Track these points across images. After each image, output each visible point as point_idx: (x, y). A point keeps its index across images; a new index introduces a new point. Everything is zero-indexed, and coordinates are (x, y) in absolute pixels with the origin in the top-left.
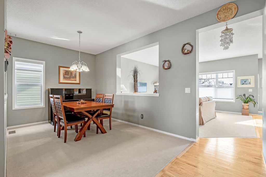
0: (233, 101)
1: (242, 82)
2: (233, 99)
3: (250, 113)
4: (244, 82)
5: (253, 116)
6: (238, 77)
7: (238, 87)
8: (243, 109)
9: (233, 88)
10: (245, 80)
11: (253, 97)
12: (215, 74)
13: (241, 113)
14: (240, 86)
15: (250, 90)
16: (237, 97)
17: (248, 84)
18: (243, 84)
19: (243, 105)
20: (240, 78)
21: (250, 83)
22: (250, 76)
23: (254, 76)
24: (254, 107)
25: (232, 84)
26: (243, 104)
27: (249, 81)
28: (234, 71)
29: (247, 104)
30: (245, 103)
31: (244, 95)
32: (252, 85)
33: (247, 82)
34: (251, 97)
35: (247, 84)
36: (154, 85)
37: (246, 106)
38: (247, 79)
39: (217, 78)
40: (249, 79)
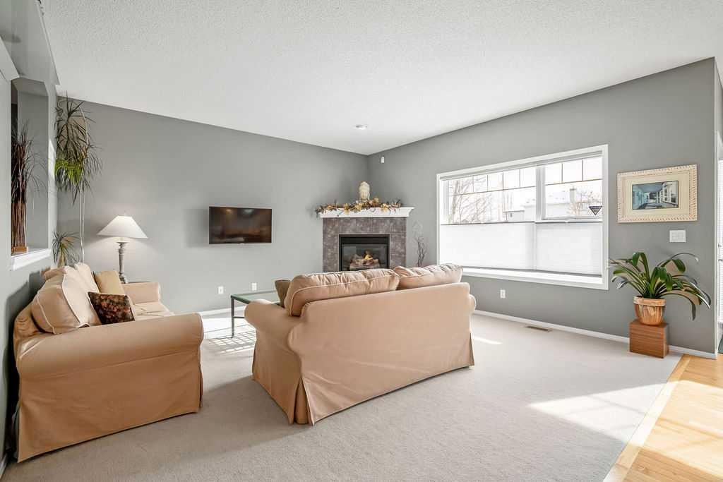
0: (601, 283)
1: (640, 199)
2: (600, 276)
6: (620, 176)
7: (621, 219)
10: (652, 190)
12: (533, 170)
13: (627, 340)
14: (630, 214)
15: (677, 236)
16: (616, 267)
17: (665, 205)
18: (643, 207)
19: (637, 306)
20: (629, 181)
21: (673, 200)
22: (673, 169)
23: (693, 169)
24: (694, 318)
25: (598, 208)
26: (638, 301)
27: (672, 190)
28: (605, 148)
29: (656, 301)
30: (646, 295)
32: (686, 211)
33: (661, 197)
34: (671, 269)
35: (659, 207)
36: (318, 216)
37: (652, 313)
38: (663, 183)
39: (540, 185)
40: (669, 184)
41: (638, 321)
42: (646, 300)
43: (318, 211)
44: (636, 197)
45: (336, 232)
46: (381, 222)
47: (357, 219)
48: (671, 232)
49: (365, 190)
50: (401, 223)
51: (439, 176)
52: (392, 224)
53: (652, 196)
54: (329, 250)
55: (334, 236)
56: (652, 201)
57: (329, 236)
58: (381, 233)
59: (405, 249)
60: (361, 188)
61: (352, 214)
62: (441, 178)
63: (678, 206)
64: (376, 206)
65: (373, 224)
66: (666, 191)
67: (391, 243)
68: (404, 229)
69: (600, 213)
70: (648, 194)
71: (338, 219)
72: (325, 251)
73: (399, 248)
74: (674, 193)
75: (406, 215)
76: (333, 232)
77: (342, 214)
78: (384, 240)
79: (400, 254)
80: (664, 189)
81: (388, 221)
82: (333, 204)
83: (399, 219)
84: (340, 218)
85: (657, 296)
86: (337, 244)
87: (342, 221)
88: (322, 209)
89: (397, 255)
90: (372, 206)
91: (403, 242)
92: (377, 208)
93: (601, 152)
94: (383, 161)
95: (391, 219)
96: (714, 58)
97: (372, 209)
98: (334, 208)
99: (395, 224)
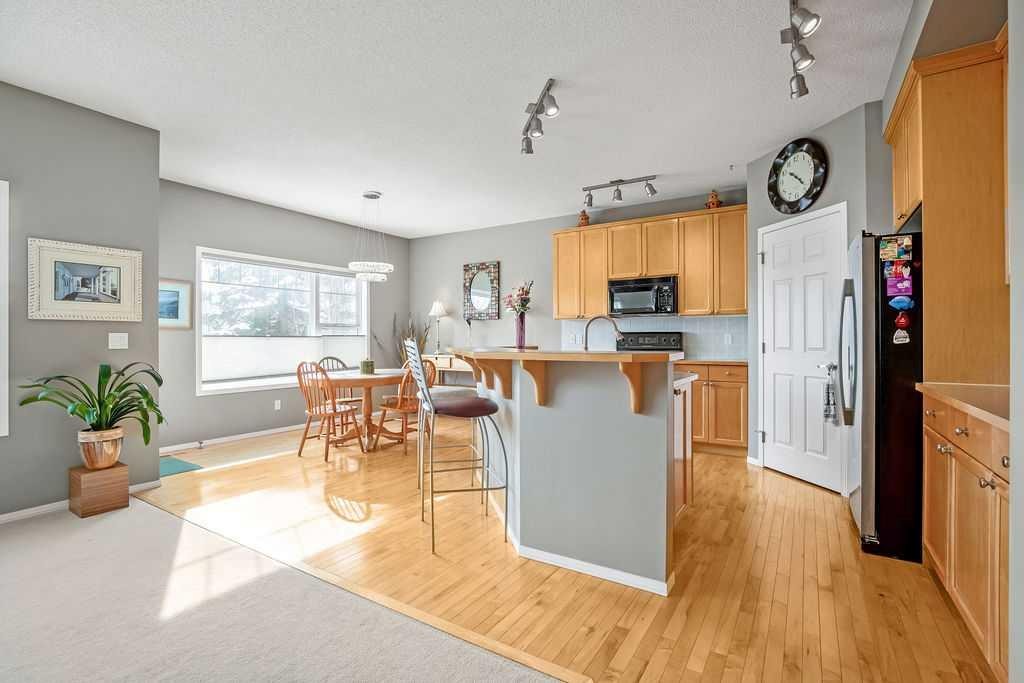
1: (67, 284)
4: (78, 282)
6: (34, 244)
7: (34, 314)
10: (86, 274)
11: (160, 381)
14: (46, 305)
15: (118, 341)
17: (102, 298)
18: (71, 297)
19: (86, 444)
20: (47, 254)
21: (114, 293)
22: (116, 251)
23: (137, 255)
24: (147, 442)
26: (90, 437)
27: (112, 278)
29: (113, 431)
32: (129, 309)
33: (99, 285)
35: (95, 300)
38: (101, 267)
40: (108, 269)
44: (61, 282)
48: (110, 334)
53: (84, 283)
56: (84, 290)
63: (119, 301)
66: (104, 279)
70: (80, 279)
74: (115, 282)
80: (102, 275)
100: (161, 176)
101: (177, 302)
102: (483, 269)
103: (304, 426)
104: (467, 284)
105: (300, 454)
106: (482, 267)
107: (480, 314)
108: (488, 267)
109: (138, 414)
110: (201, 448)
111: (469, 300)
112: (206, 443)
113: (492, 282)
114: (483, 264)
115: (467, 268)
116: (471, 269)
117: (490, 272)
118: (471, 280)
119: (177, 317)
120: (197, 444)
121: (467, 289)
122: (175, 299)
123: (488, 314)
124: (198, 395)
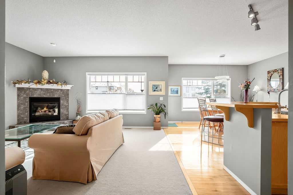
0: (144, 112)
1: (154, 89)
2: (144, 110)
3: (161, 126)
5: (164, 129)
6: (149, 82)
7: (150, 94)
8: (155, 123)
9: (144, 96)
11: (165, 107)
12: (124, 76)
13: (153, 127)
14: (152, 93)
15: (161, 99)
16: (149, 107)
18: (154, 91)
20: (151, 83)
21: (161, 90)
22: (161, 82)
23: (164, 82)
25: (143, 90)
26: (155, 116)
27: (160, 87)
28: (146, 73)
29: (158, 115)
30: (156, 114)
31: (156, 104)
32: (163, 93)
33: (158, 88)
34: (163, 107)
35: (158, 91)
36: (15, 86)
37: (158, 118)
38: (159, 85)
39: (126, 82)
41: (155, 121)
42: (157, 116)
43: (15, 83)
45: (27, 95)
46: (56, 91)
47: (41, 89)
48: (160, 98)
49: (46, 74)
50: (66, 92)
51: (87, 73)
52: (62, 92)
53: (156, 88)
54: (22, 105)
55: (26, 98)
57: (22, 98)
58: (56, 96)
59: (68, 104)
60: (43, 73)
61: (39, 86)
62: (88, 74)
64: (54, 83)
65: (51, 92)
67: (61, 102)
68: (68, 95)
69: (143, 92)
71: (29, 89)
72: (19, 106)
73: (65, 104)
75: (69, 88)
76: (25, 96)
77: (33, 86)
78: (58, 100)
79: (66, 106)
81: (60, 91)
82: (27, 80)
83: (65, 90)
84: (30, 88)
85: (159, 114)
86: (27, 102)
87: (31, 90)
88: (19, 82)
89: (64, 107)
90: (52, 83)
91: (68, 101)
92: (54, 84)
93: (144, 74)
94: (55, 61)
95: (61, 90)
96: (168, 57)
97: (52, 85)
98: (28, 82)
99: (63, 92)
100: (169, 64)
101: (178, 91)
102: (275, 72)
103: (200, 122)
104: (269, 78)
105: (199, 128)
106: (275, 71)
107: (274, 90)
108: (278, 71)
109: (164, 113)
110: (182, 123)
111: (270, 84)
112: (183, 122)
113: (280, 76)
114: (276, 70)
115: (269, 72)
116: (270, 72)
117: (279, 73)
118: (271, 77)
119: (178, 94)
120: (181, 122)
121: (269, 80)
122: (177, 90)
123: (278, 90)
124: (182, 111)
